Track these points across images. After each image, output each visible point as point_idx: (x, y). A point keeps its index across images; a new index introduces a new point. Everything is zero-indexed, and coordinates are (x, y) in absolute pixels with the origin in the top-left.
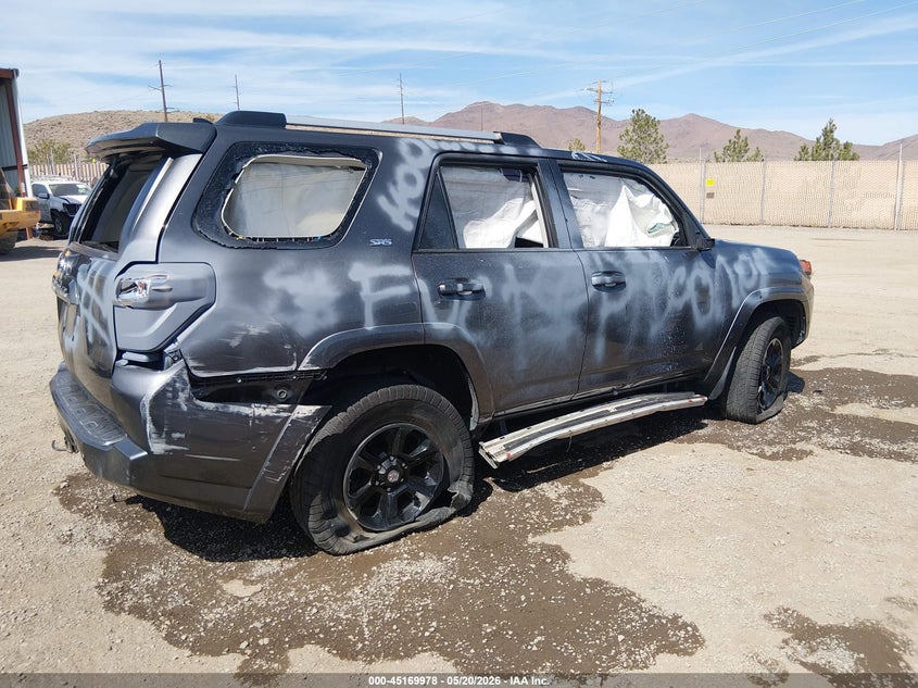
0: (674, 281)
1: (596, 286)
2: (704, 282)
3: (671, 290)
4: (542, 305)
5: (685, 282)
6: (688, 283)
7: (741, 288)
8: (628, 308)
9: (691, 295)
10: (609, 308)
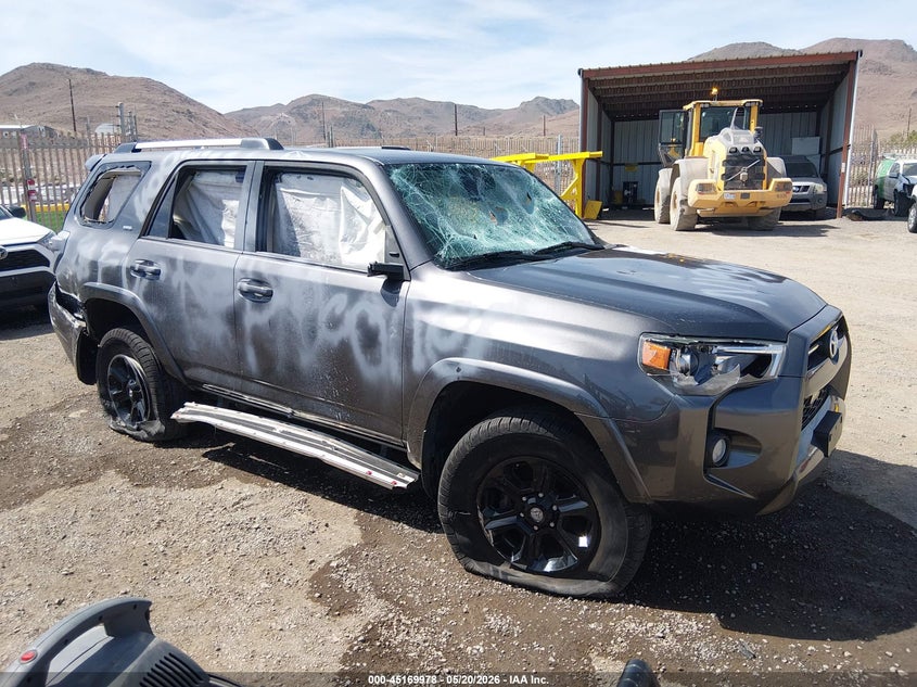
0: (328, 308)
1: (243, 292)
2: (372, 321)
3: (322, 318)
4: (199, 299)
5: (343, 314)
6: (347, 315)
7: (428, 346)
8: (272, 323)
9: (350, 331)
10: (252, 318)
